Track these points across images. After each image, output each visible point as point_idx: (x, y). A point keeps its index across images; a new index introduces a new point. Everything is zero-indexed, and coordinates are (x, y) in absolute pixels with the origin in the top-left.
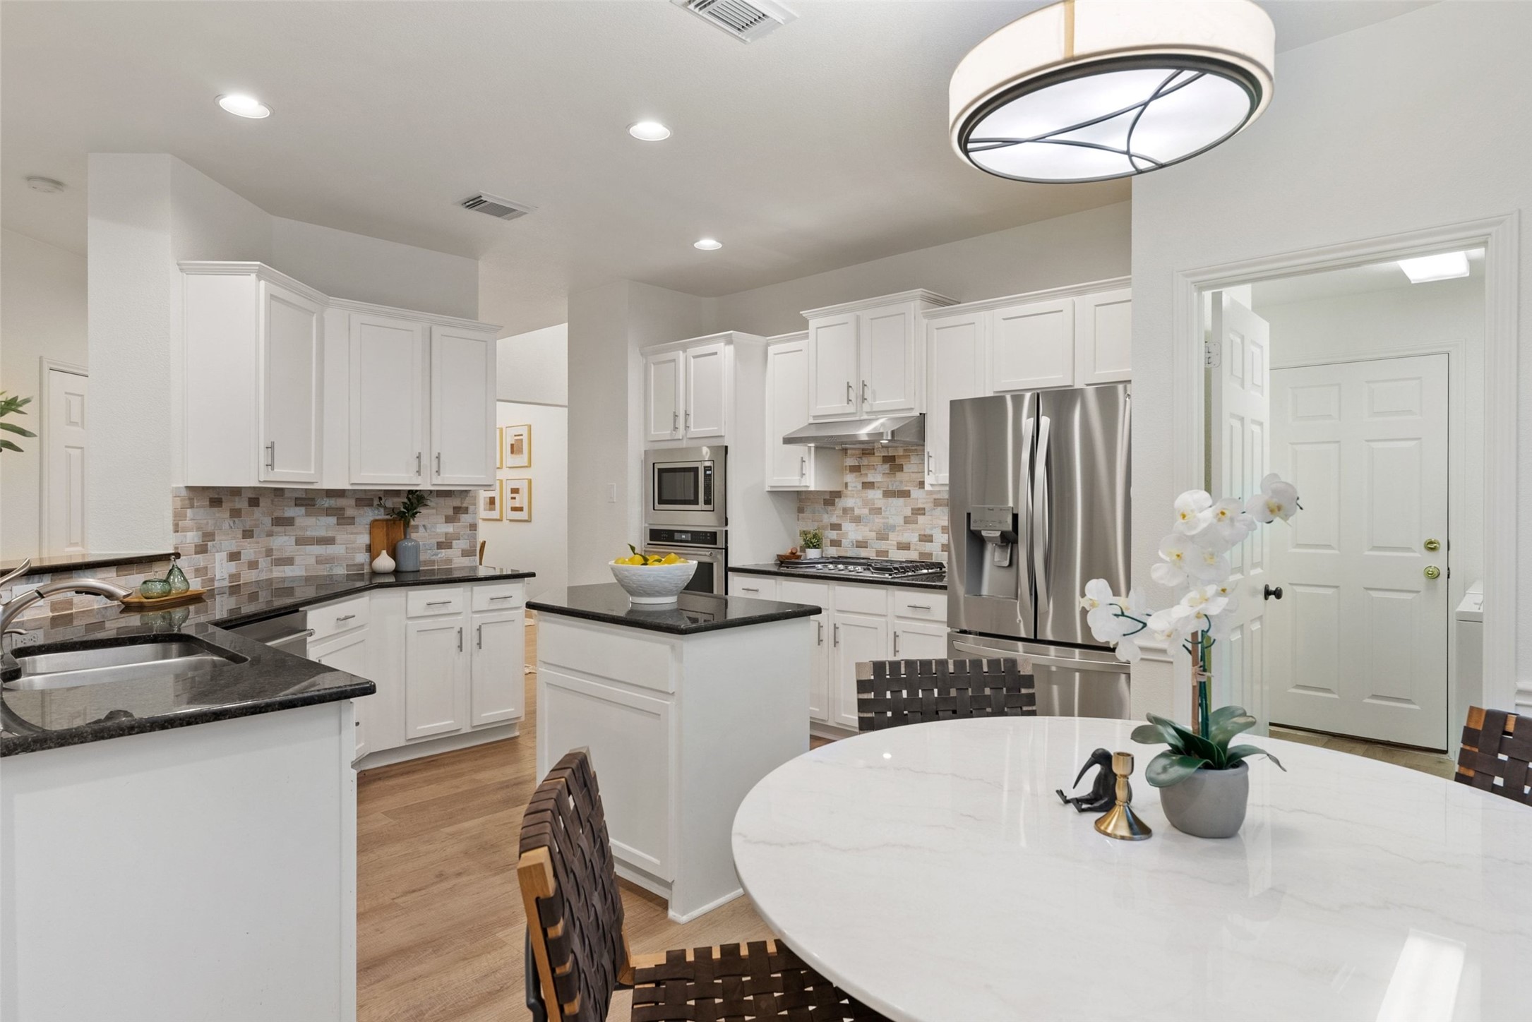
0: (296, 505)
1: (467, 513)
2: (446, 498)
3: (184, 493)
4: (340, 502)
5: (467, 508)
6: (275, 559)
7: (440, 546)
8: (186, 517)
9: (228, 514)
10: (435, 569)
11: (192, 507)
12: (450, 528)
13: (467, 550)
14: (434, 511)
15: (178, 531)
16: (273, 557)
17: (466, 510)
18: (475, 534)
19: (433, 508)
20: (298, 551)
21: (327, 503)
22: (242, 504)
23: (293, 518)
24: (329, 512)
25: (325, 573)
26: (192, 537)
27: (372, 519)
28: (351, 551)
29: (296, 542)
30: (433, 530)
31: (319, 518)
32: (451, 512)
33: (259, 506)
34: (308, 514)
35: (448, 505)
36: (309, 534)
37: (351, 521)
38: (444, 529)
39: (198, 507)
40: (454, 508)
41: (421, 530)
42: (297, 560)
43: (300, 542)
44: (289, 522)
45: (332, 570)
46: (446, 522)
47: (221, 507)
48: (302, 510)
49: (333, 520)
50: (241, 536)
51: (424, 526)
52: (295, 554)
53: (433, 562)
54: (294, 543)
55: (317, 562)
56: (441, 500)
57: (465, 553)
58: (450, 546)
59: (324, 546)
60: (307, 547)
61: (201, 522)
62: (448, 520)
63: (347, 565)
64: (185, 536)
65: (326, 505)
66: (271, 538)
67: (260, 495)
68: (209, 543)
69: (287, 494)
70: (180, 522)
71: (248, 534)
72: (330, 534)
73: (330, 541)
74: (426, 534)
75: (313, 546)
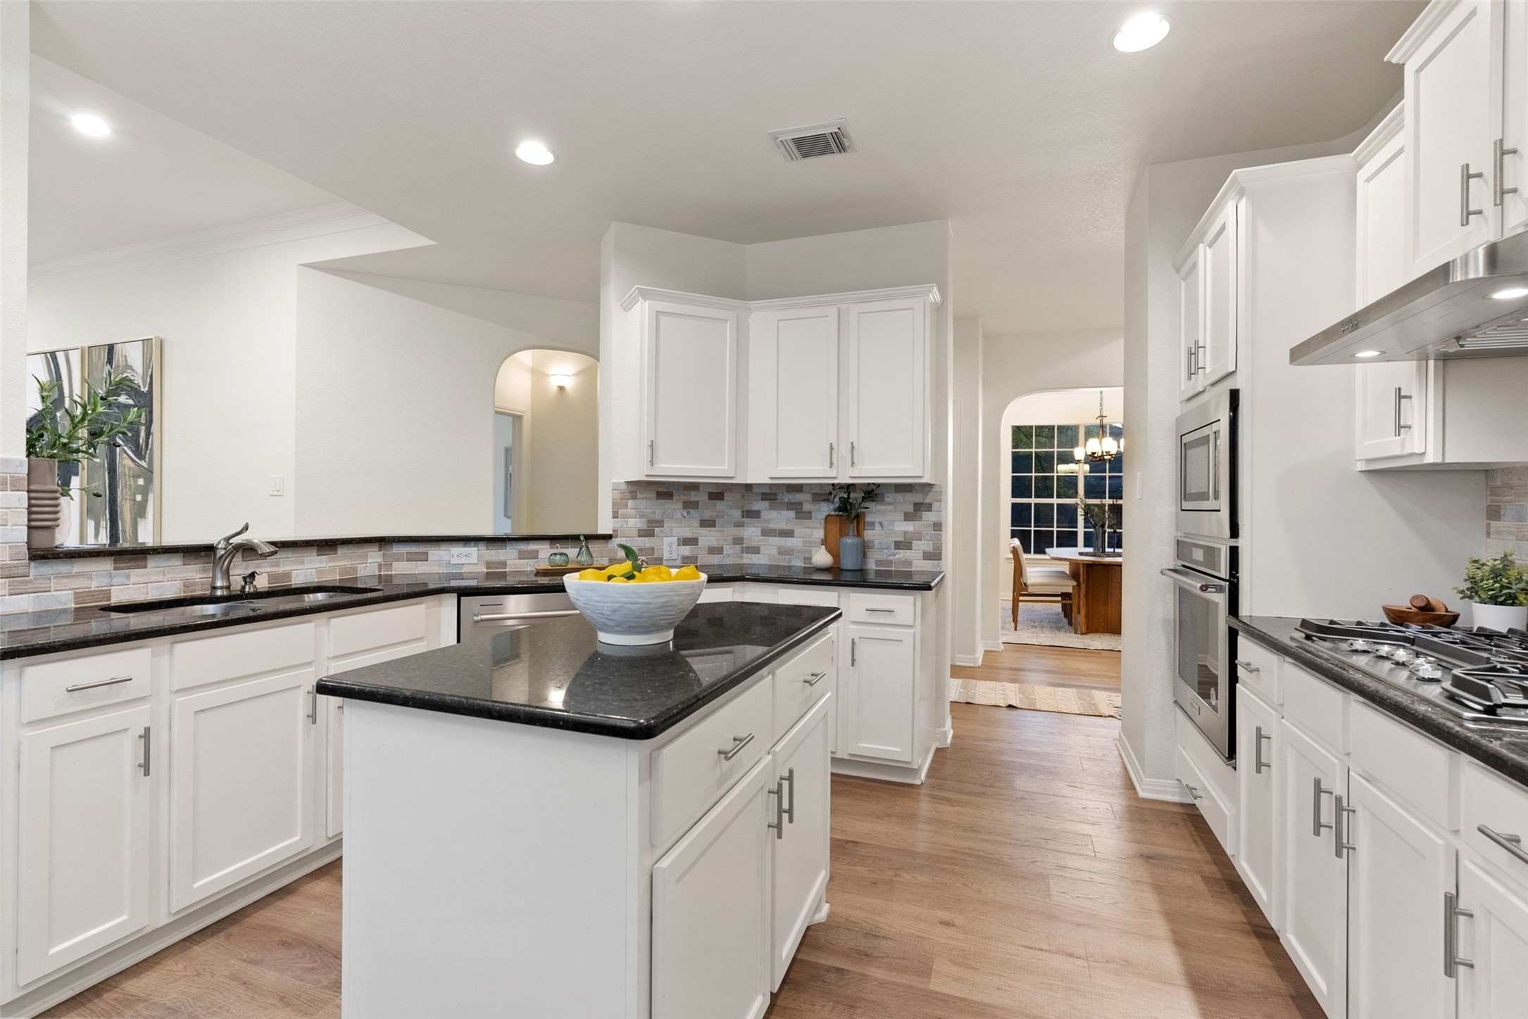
0: (763, 499)
1: (931, 511)
2: (906, 494)
3: (624, 487)
4: (798, 497)
5: (931, 504)
6: (746, 547)
7: (898, 545)
8: (627, 506)
9: (680, 505)
10: (892, 571)
11: (634, 498)
12: (910, 527)
13: (930, 553)
14: (892, 507)
15: (617, 518)
16: (744, 545)
17: (929, 507)
18: (941, 536)
19: (891, 504)
20: (762, 541)
21: (788, 497)
22: (702, 497)
23: (760, 511)
24: (790, 506)
25: (785, 564)
26: (635, 523)
27: (827, 514)
28: (808, 545)
29: (762, 533)
30: (890, 528)
31: (779, 511)
32: (910, 509)
33: (723, 499)
34: (771, 508)
35: (909, 499)
36: (772, 526)
37: (808, 515)
38: (903, 527)
39: (640, 499)
40: (915, 504)
41: (877, 527)
42: (762, 549)
43: (766, 533)
44: (755, 514)
45: (791, 561)
46: (905, 520)
47: (672, 499)
48: (766, 504)
49: (792, 514)
50: (698, 525)
51: (880, 523)
52: (762, 543)
53: (890, 563)
54: (760, 534)
55: (780, 553)
56: (899, 497)
57: (928, 556)
58: (908, 546)
59: (784, 538)
60: (771, 538)
61: (645, 511)
62: (908, 517)
63: (804, 558)
64: (627, 522)
65: (786, 500)
66: (741, 528)
67: (726, 490)
68: (656, 529)
69: (755, 490)
70: (620, 511)
71: (707, 523)
72: (789, 527)
73: (789, 534)
74: (883, 532)
75: (775, 538)
